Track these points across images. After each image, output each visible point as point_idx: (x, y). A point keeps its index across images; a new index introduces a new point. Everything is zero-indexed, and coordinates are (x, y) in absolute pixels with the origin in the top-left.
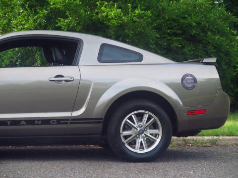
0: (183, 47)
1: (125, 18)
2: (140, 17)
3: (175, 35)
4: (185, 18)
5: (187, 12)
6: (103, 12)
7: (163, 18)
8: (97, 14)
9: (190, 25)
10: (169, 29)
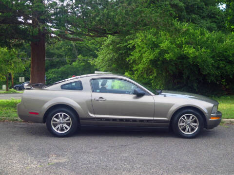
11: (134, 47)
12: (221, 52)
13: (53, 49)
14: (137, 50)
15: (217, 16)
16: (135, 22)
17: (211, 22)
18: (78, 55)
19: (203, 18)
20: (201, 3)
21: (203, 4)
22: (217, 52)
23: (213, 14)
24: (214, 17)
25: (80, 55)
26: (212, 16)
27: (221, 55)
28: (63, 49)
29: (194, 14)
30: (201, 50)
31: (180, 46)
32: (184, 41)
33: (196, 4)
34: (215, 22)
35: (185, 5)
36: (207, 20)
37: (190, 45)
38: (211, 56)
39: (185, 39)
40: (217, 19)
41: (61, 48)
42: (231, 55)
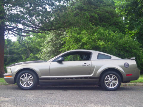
0: (124, 54)
1: (106, 45)
2: (110, 44)
3: (122, 50)
4: (125, 45)
5: (125, 43)
6: (98, 43)
7: (118, 45)
8: (97, 44)
9: (126, 47)
10: (120, 48)
11: (65, 42)
12: (121, 44)
13: (13, 49)
14: (67, 44)
15: (120, 24)
16: (64, 22)
17: (116, 28)
18: (30, 53)
19: (111, 25)
20: (109, 16)
21: (111, 16)
22: (119, 45)
23: (117, 23)
24: (118, 25)
25: (32, 53)
26: (117, 24)
27: (121, 47)
28: (20, 50)
29: (105, 22)
30: (108, 43)
31: (95, 41)
32: (97, 38)
33: (105, 16)
34: (118, 28)
35: (98, 16)
36: (113, 27)
37: (101, 40)
38: (115, 47)
39: (97, 37)
40: (120, 26)
41: (19, 49)
42: (128, 47)
